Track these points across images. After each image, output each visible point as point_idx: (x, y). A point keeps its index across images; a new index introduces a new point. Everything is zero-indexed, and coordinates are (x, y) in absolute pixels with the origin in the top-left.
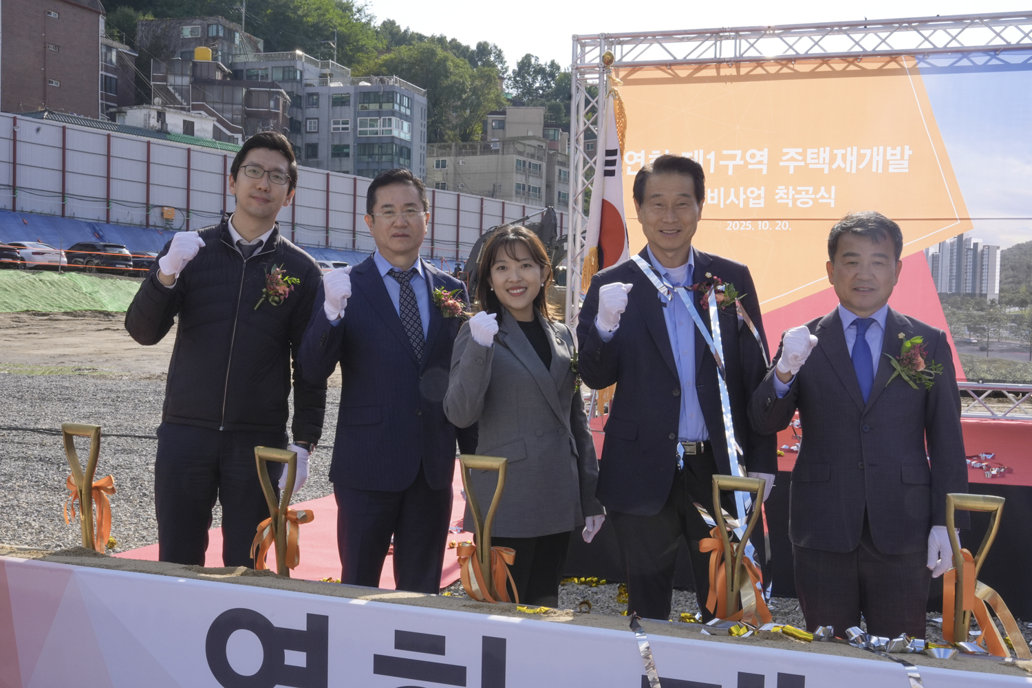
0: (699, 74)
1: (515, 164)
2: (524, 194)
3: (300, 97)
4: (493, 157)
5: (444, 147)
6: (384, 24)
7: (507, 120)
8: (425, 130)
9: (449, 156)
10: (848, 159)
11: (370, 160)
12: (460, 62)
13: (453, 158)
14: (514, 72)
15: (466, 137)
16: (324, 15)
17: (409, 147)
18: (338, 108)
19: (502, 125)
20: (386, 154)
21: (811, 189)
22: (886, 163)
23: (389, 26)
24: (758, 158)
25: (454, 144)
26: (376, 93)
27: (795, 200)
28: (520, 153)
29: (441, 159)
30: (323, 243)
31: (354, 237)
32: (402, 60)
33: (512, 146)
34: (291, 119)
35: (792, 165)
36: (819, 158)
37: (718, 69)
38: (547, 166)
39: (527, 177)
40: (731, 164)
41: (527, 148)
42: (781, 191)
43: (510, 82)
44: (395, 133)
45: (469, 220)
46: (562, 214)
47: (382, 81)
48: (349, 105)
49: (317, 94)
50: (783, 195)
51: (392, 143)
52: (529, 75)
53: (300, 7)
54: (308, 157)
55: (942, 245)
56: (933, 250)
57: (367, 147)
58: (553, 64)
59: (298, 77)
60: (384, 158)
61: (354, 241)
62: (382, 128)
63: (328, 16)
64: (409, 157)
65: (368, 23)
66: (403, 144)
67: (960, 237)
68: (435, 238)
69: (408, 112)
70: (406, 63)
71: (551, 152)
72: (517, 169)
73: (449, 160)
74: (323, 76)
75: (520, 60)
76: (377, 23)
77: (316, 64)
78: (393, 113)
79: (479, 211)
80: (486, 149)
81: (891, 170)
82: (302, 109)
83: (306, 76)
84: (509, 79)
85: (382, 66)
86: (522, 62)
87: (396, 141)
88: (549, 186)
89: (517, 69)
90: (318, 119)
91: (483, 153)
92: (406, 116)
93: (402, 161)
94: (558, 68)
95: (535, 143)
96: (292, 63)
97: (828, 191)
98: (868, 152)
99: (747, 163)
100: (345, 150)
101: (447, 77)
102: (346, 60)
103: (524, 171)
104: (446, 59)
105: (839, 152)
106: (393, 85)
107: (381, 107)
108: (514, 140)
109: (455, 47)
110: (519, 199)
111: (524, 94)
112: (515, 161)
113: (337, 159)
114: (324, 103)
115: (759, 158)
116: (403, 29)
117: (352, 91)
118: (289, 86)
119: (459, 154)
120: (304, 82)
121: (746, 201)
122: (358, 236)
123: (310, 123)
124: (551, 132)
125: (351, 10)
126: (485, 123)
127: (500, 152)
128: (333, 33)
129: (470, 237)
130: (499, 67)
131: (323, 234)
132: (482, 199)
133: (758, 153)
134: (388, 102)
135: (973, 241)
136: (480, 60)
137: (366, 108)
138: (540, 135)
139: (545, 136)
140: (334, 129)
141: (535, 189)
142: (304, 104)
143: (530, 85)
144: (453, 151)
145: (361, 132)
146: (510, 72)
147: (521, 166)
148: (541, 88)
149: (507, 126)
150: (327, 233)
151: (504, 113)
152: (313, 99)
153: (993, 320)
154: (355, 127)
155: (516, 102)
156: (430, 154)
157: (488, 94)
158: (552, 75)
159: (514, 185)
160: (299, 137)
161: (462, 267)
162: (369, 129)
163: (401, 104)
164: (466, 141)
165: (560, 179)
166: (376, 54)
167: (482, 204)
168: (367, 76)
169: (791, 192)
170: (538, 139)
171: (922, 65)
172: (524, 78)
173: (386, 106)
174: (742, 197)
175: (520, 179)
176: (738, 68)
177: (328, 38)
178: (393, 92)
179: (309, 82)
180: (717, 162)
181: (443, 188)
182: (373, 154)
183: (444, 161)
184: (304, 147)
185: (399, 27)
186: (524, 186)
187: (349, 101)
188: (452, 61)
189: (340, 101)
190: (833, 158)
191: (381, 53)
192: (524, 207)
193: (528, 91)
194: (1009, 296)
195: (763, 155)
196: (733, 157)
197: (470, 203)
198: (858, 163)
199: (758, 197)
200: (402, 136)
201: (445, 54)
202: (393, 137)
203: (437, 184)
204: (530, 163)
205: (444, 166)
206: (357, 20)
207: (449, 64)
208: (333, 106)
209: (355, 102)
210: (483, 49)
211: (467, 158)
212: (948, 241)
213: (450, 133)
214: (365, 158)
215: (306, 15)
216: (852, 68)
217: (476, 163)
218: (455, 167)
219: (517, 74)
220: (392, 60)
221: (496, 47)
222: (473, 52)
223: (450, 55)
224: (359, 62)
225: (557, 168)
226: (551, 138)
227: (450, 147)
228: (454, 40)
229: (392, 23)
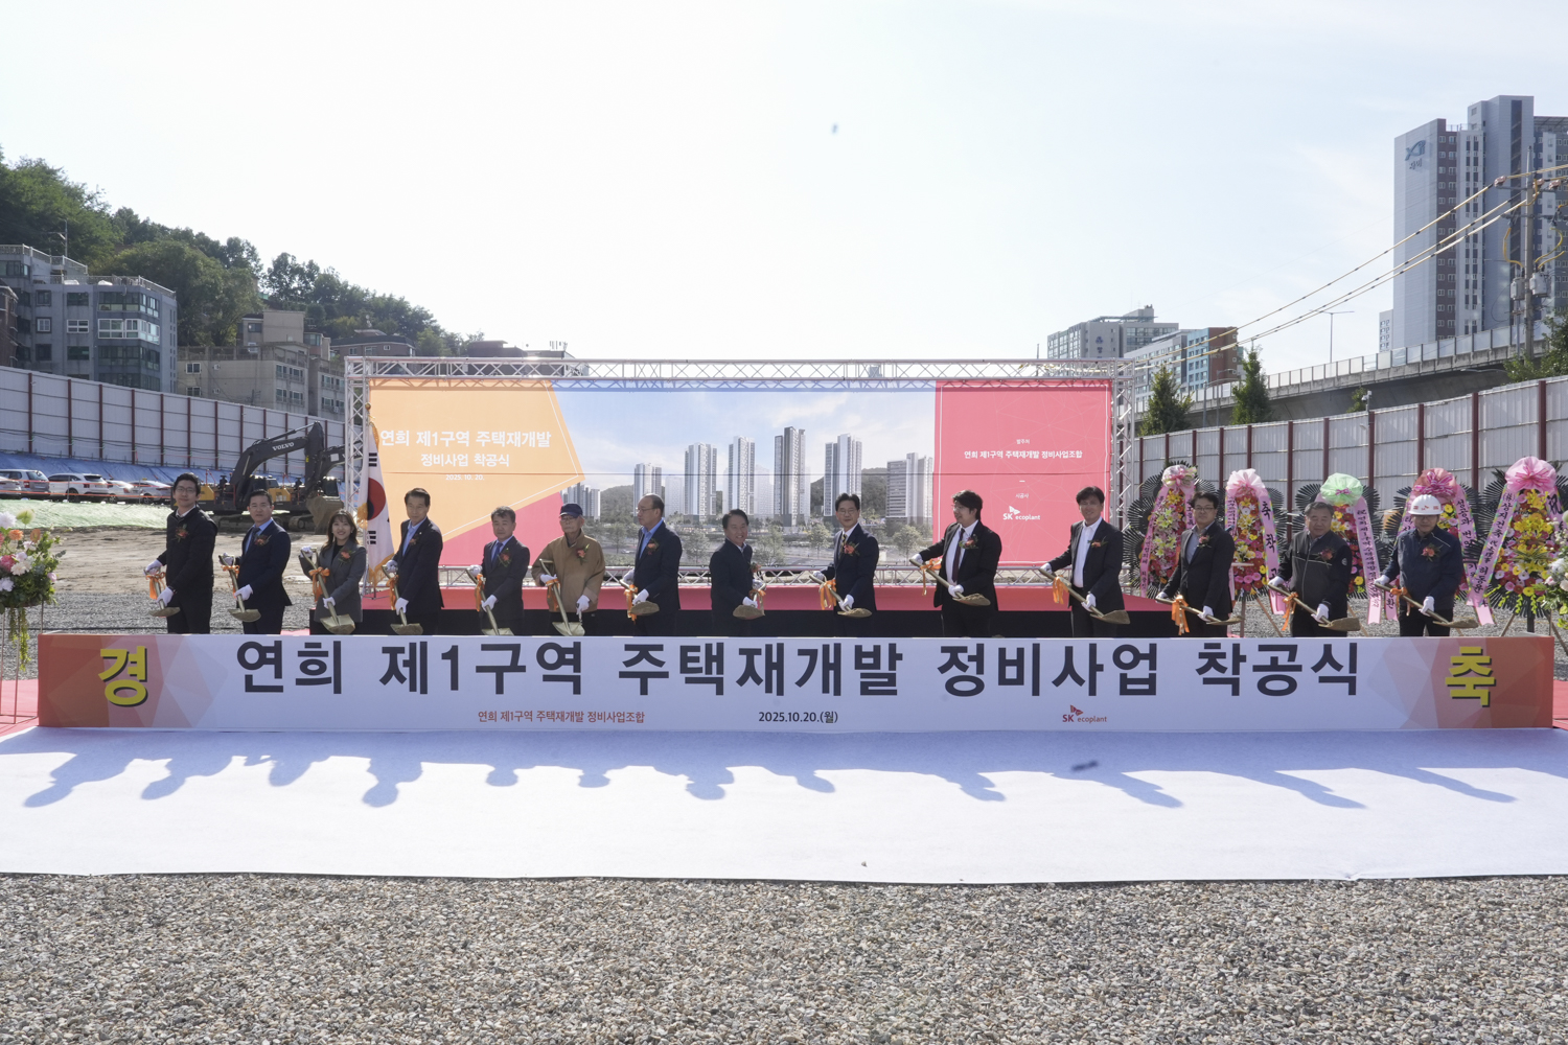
0: (425, 385)
1: (275, 370)
2: (285, 400)
3: (28, 294)
4: (251, 362)
5: (198, 351)
6: (120, 212)
7: (265, 323)
8: (176, 333)
9: (202, 359)
10: (516, 439)
11: (113, 363)
12: (211, 261)
13: (206, 362)
14: (269, 270)
15: (219, 340)
16: (51, 203)
17: (157, 350)
18: (74, 308)
19: (259, 328)
20: (132, 358)
21: (495, 456)
22: (537, 442)
23: (126, 216)
25: (207, 349)
26: (119, 294)
27: (486, 463)
28: (280, 359)
29: (194, 363)
30: (65, 452)
31: (101, 446)
32: (146, 256)
33: (271, 352)
34: (19, 317)
35: (483, 441)
36: (499, 438)
37: (437, 383)
38: (310, 372)
39: (288, 383)
40: (447, 440)
41: (287, 353)
43: (265, 281)
44: (142, 336)
45: (228, 428)
46: (326, 422)
47: (125, 281)
48: (87, 305)
49: (49, 292)
50: (479, 459)
51: (139, 346)
52: (286, 274)
53: (23, 194)
54: (39, 358)
55: (569, 489)
56: (565, 492)
57: (108, 349)
58: (311, 265)
59: (26, 273)
60: (131, 362)
61: (101, 451)
62: (127, 331)
63: (55, 204)
64: (158, 360)
65: (102, 212)
66: (151, 347)
67: (579, 484)
68: (192, 446)
69: (156, 314)
70: (149, 260)
71: (314, 358)
72: (278, 376)
73: (203, 365)
74: (55, 273)
75: (276, 258)
76: (112, 211)
77: (46, 260)
78: (139, 315)
79: (238, 418)
80: (244, 354)
81: (540, 445)
82: (30, 306)
83: (36, 272)
84: (265, 277)
85: (121, 261)
86: (278, 261)
87: (143, 345)
88: (312, 392)
89: (272, 267)
90: (50, 318)
91: (239, 358)
92: (154, 318)
93: (150, 365)
94: (317, 269)
95: (296, 349)
96: (18, 258)
97: (505, 457)
98: (527, 435)
99: (457, 440)
100: (84, 353)
101: (197, 277)
102: (78, 253)
103: (285, 377)
104: (195, 258)
105: (510, 435)
106: (138, 287)
107: (124, 308)
108: (273, 346)
109: (203, 243)
110: (280, 405)
111: (281, 294)
112: (275, 367)
113: (74, 362)
114: (58, 302)
115: (464, 437)
116: (142, 219)
117: (89, 289)
118: (15, 282)
119: (213, 358)
120: (33, 278)
121: (457, 462)
122: (105, 446)
123: (41, 322)
124: (313, 337)
125: (80, 197)
126: (240, 326)
127: (259, 357)
128: (62, 224)
129: (229, 444)
130: (253, 264)
131: (65, 444)
132: (242, 407)
133: (463, 434)
134: (133, 303)
135: (586, 486)
136: (232, 256)
137: (107, 309)
138: (300, 340)
139: (306, 341)
140: (70, 330)
141: (296, 395)
142: (33, 302)
143: (288, 285)
144: (207, 355)
145: (102, 334)
146: (265, 271)
147: (282, 372)
148: (300, 288)
149: (264, 329)
150: (70, 442)
151: (261, 316)
152: (45, 297)
154: (95, 329)
155: (273, 303)
156: (181, 358)
157: (243, 296)
158: (311, 276)
159: (275, 391)
160: (28, 337)
161: (228, 479)
162: (111, 331)
163: (147, 306)
164: (221, 343)
165: (323, 385)
166: (113, 246)
167: (242, 412)
168: (107, 273)
169: (484, 458)
170: (299, 345)
171: (554, 386)
172: (280, 277)
173: (130, 308)
174: (455, 460)
175: (281, 385)
176: (450, 383)
177: (55, 228)
178: (138, 294)
179: (38, 278)
180: (438, 439)
181: (197, 394)
182: (117, 358)
183: (197, 366)
184: (34, 348)
185: (136, 216)
186: (285, 392)
187: (87, 301)
188: (202, 260)
189: (75, 299)
190: (507, 438)
191: (119, 246)
192: (286, 415)
193: (286, 291)
194: (605, 517)
195: (466, 435)
196: (448, 436)
197: (228, 410)
198: (522, 441)
199: (464, 460)
200: (150, 339)
201: (194, 252)
202: (140, 340)
203: (190, 389)
204: (291, 369)
205: (197, 370)
206: (88, 207)
207: (200, 263)
208: (68, 305)
209: (95, 302)
210: (234, 246)
211: (222, 362)
212: (572, 487)
213: (201, 334)
214: (108, 362)
215: (30, 203)
216: (516, 385)
217: (232, 368)
218: (209, 372)
219: (272, 273)
220: (133, 257)
221: (248, 244)
222: (223, 248)
223: (201, 254)
224: (94, 256)
225: (320, 374)
226: (312, 343)
227: (203, 350)
228: (201, 234)
229: (130, 212)
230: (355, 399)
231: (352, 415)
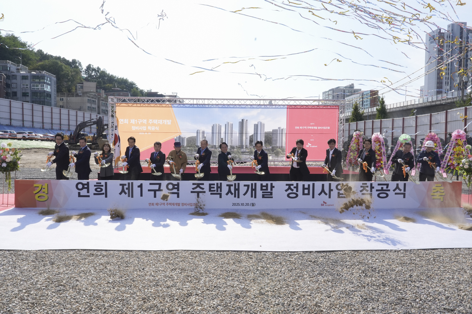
0: (133, 105)
2: (90, 110)
3: (9, 76)
4: (80, 98)
5: (63, 94)
6: (38, 51)
8: (56, 88)
9: (64, 96)
10: (161, 122)
12: (67, 66)
14: (85, 69)
15: (69, 91)
17: (50, 94)
18: (24, 80)
19: (82, 87)
20: (42, 96)
21: (154, 127)
22: (167, 123)
23: (40, 52)
26: (38, 76)
27: (151, 129)
28: (89, 97)
30: (22, 125)
32: (46, 65)
33: (86, 95)
34: (6, 83)
35: (151, 122)
36: (155, 121)
37: (137, 105)
38: (98, 101)
39: (91, 104)
40: (140, 122)
41: (91, 95)
42: (149, 127)
43: (84, 73)
44: (45, 89)
45: (73, 118)
46: (103, 116)
47: (40, 72)
48: (28, 80)
49: (16, 75)
51: (44, 92)
52: (90, 71)
54: (13, 96)
55: (177, 137)
56: (175, 138)
57: (35, 93)
58: (98, 68)
59: (8, 69)
61: (33, 125)
62: (41, 88)
64: (50, 97)
65: (32, 51)
66: (48, 93)
67: (180, 136)
68: (61, 123)
69: (50, 83)
70: (48, 66)
71: (99, 97)
73: (65, 98)
74: (18, 69)
75: (87, 66)
76: (36, 51)
77: (15, 65)
78: (44, 83)
79: (76, 115)
80: (77, 95)
82: (10, 80)
83: (11, 69)
84: (84, 71)
85: (39, 66)
86: (88, 66)
88: (99, 107)
89: (86, 68)
90: (16, 83)
92: (49, 84)
93: (48, 98)
94: (100, 69)
95: (94, 94)
96: (6, 65)
97: (157, 127)
98: (164, 120)
99: (143, 122)
100: (27, 94)
101: (62, 71)
102: (25, 63)
104: (62, 65)
105: (159, 121)
106: (44, 74)
107: (40, 81)
108: (86, 93)
109: (64, 60)
111: (89, 77)
112: (87, 99)
113: (24, 97)
114: (19, 78)
115: (145, 121)
116: (45, 53)
117: (29, 75)
118: (5, 72)
119: (68, 96)
120: (11, 71)
121: (143, 129)
122: (34, 123)
123: (14, 85)
124: (99, 90)
125: (26, 46)
126: (76, 86)
127: (82, 96)
128: (20, 54)
129: (73, 123)
130: (80, 67)
131: (21, 122)
132: (77, 112)
134: (42, 79)
135: (182, 136)
136: (73, 65)
137: (34, 81)
138: (95, 91)
139: (97, 91)
140: (23, 87)
141: (94, 108)
142: (11, 78)
143: (91, 74)
145: (33, 89)
146: (84, 69)
147: (89, 101)
148: (95, 75)
149: (84, 88)
150: (23, 122)
151: (82, 83)
152: (15, 77)
153: (185, 150)
154: (31, 87)
155: (86, 80)
156: (58, 96)
157: (77, 77)
158: (98, 72)
159: (87, 107)
160: (9, 89)
161: (72, 134)
162: (36, 88)
163: (47, 80)
164: (70, 92)
165: (102, 105)
166: (36, 61)
168: (34, 70)
169: (151, 127)
170: (95, 93)
171: (172, 106)
172: (88, 71)
173: (42, 81)
175: (89, 105)
176: (140, 105)
177: (17, 55)
178: (44, 76)
179: (12, 71)
180: (137, 122)
181: (63, 107)
182: (38, 96)
183: (63, 99)
184: (11, 93)
185: (43, 52)
186: (90, 107)
187: (28, 78)
188: (64, 66)
189: (24, 77)
190: (158, 122)
191: (38, 61)
192: (90, 114)
193: (90, 76)
194: (188, 146)
196: (140, 121)
197: (73, 113)
198: (162, 122)
199: (145, 128)
200: (48, 90)
201: (61, 64)
202: (45, 91)
203: (61, 106)
204: (92, 100)
205: (63, 100)
206: (28, 49)
207: (63, 67)
208: (22, 79)
209: (30, 79)
210: (74, 62)
211: (71, 98)
213: (64, 89)
214: (35, 97)
216: (161, 106)
217: (73, 99)
218: (67, 101)
219: (86, 70)
220: (42, 65)
221: (79, 61)
222: (71, 62)
223: (64, 64)
224: (30, 64)
225: (101, 102)
226: (99, 92)
227: (65, 94)
228: (64, 58)
229: (41, 51)
230: (112, 109)
231: (111, 114)
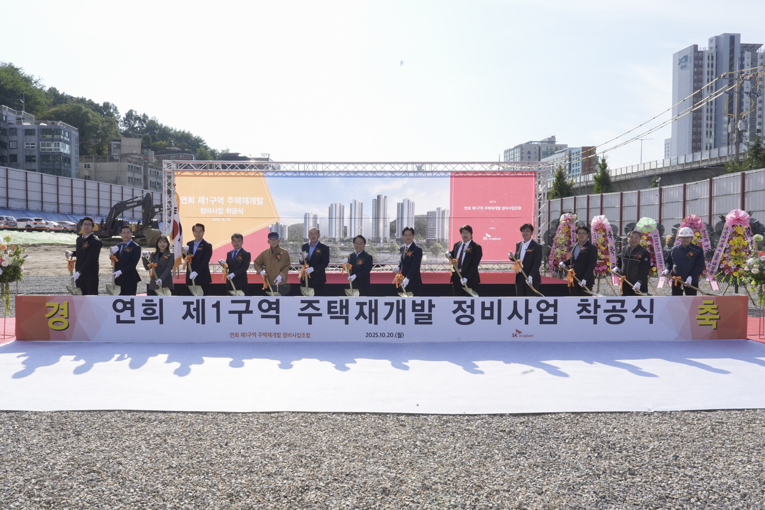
0: (202, 174)
2: (132, 182)
3: (6, 130)
4: (115, 163)
5: (89, 158)
6: (50, 89)
7: (122, 144)
8: (78, 149)
9: (91, 162)
10: (246, 201)
11: (48, 164)
12: (95, 114)
13: (93, 163)
15: (100, 152)
16: (16, 85)
17: (69, 157)
18: (28, 137)
19: (119, 147)
20: (57, 161)
21: (236, 209)
22: (257, 202)
23: (53, 91)
24: (221, 200)
25: (94, 156)
26: (50, 130)
27: (232, 212)
28: (130, 162)
29: (87, 164)
30: (25, 207)
31: (42, 204)
32: (63, 111)
33: (125, 158)
34: (1, 141)
35: (230, 202)
36: (238, 200)
37: (208, 173)
38: (144, 168)
39: (134, 174)
40: (213, 201)
41: (133, 159)
42: (228, 209)
43: (122, 123)
44: (62, 150)
45: (104, 195)
46: (152, 193)
47: (53, 123)
48: (35, 135)
49: (16, 128)
50: (228, 210)
51: (60, 155)
52: (132, 120)
53: (2, 80)
54: (11, 161)
55: (272, 225)
56: (270, 226)
57: (45, 157)
58: (144, 115)
59: (4, 119)
60: (57, 163)
61: (42, 207)
62: (54, 148)
63: (18, 85)
64: (70, 162)
65: (41, 89)
66: (66, 156)
67: (277, 223)
68: (87, 204)
69: (68, 140)
70: (65, 113)
71: (146, 161)
72: (128, 170)
73: (92, 164)
74: (19, 119)
75: (127, 112)
76: (46, 89)
77: (14, 112)
78: (60, 140)
79: (109, 191)
80: (112, 159)
81: (258, 204)
82: (7, 136)
83: (9, 119)
84: (122, 121)
85: (51, 114)
86: (128, 113)
87: (62, 155)
88: (145, 178)
89: (125, 117)
90: (16, 141)
91: (109, 161)
92: (68, 142)
93: (66, 165)
94: (147, 117)
95: (137, 157)
97: (241, 210)
98: (252, 199)
99: (217, 201)
100: (33, 158)
101: (88, 122)
102: (30, 109)
103: (132, 171)
104: (88, 112)
105: (244, 199)
106: (60, 126)
107: (53, 137)
108: (126, 155)
109: (90, 104)
110: (130, 184)
111: (130, 130)
112: (127, 166)
113: (29, 163)
114: (20, 133)
116: (61, 93)
117: (36, 127)
119: (97, 161)
120: (8, 122)
121: (218, 212)
122: (44, 204)
123: (12, 144)
124: (145, 151)
125: (31, 82)
126: (110, 145)
127: (119, 161)
128: (22, 95)
129: (105, 203)
130: (116, 115)
131: (24, 203)
132: (111, 185)
134: (57, 134)
135: (281, 224)
136: (105, 111)
137: (44, 137)
138: (139, 152)
139: (142, 153)
140: (26, 147)
141: (138, 179)
142: (8, 133)
143: (133, 125)
144: (94, 159)
145: (42, 149)
146: (122, 118)
147: (130, 168)
148: (139, 127)
149: (122, 147)
150: (27, 202)
151: (120, 141)
152: (14, 131)
153: (286, 245)
154: (38, 147)
155: (126, 134)
156: (81, 161)
157: (111, 131)
158: (145, 121)
159: (127, 177)
160: (6, 151)
162: (46, 148)
163: (64, 136)
164: (100, 154)
165: (151, 175)
166: (47, 106)
167: (111, 188)
168: (44, 119)
169: (231, 210)
170: (139, 155)
171: (265, 175)
172: (129, 121)
173: (56, 137)
174: (217, 211)
175: (130, 174)
176: (214, 173)
177: (18, 97)
178: (60, 129)
179: (10, 122)
180: (209, 201)
181: (89, 179)
182: (49, 161)
183: (89, 165)
184: (9, 156)
185: (58, 91)
186: (132, 178)
187: (35, 133)
188: (91, 114)
189: (29, 132)
190: (242, 200)
191: (50, 106)
192: (133, 189)
193: (132, 128)
194: (290, 239)
195: (222, 199)
197: (105, 187)
198: (249, 202)
199: (221, 211)
200: (66, 152)
201: (87, 109)
202: (61, 152)
203: (86, 176)
204: (135, 167)
205: (89, 167)
206: (35, 87)
207: (90, 115)
208: (25, 135)
209: (38, 134)
210: (106, 106)
211: (101, 163)
212: (274, 224)
213: (90, 149)
214: (45, 163)
215: (6, 84)
216: (246, 174)
217: (106, 166)
218: (95, 168)
219: (125, 119)
220: (57, 111)
221: (114, 105)
222: (101, 107)
223: (90, 110)
224: (38, 111)
225: (149, 169)
226: (145, 154)
227: (92, 157)
228: (90, 100)
229: (55, 89)
230: (168, 181)
231: (166, 189)
